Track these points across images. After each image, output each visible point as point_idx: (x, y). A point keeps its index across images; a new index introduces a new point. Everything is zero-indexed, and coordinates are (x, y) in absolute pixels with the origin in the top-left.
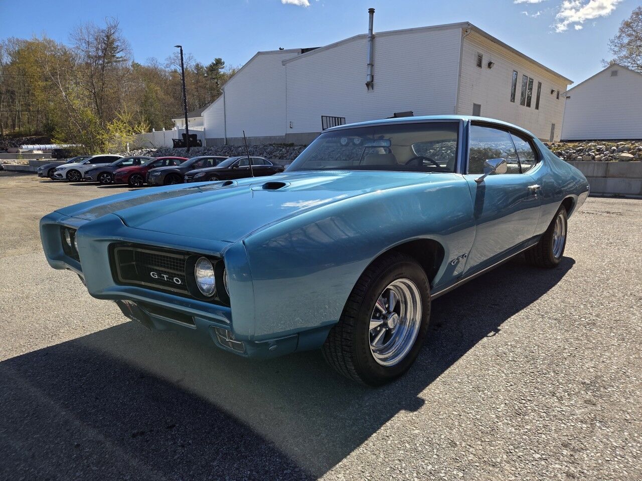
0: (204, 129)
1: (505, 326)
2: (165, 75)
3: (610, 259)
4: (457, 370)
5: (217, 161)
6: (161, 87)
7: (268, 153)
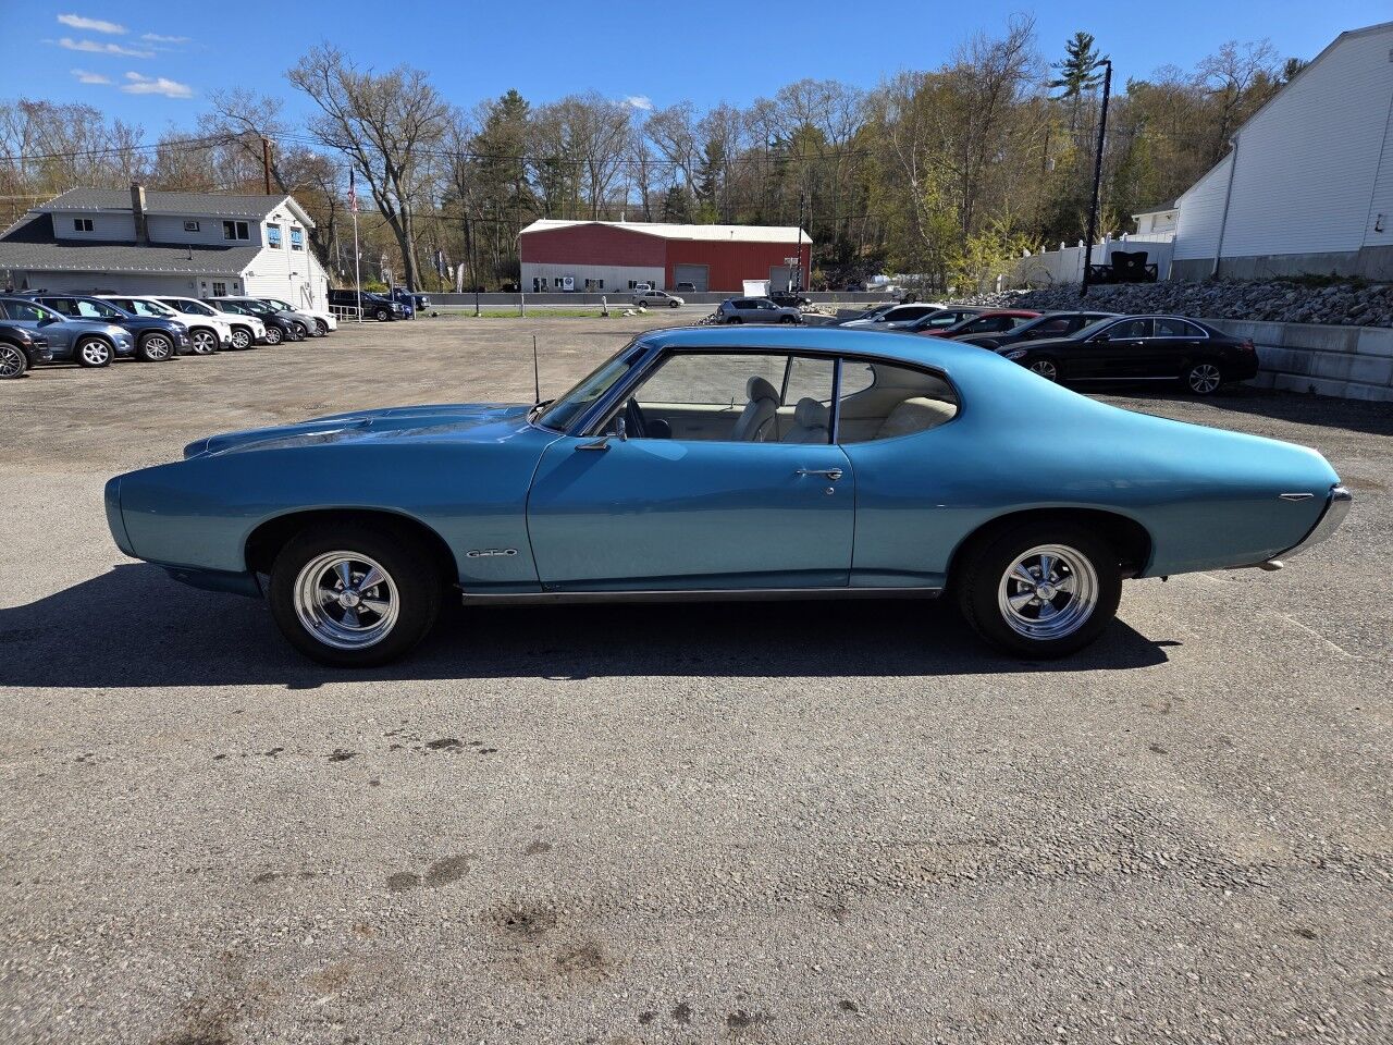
0: (1175, 238)
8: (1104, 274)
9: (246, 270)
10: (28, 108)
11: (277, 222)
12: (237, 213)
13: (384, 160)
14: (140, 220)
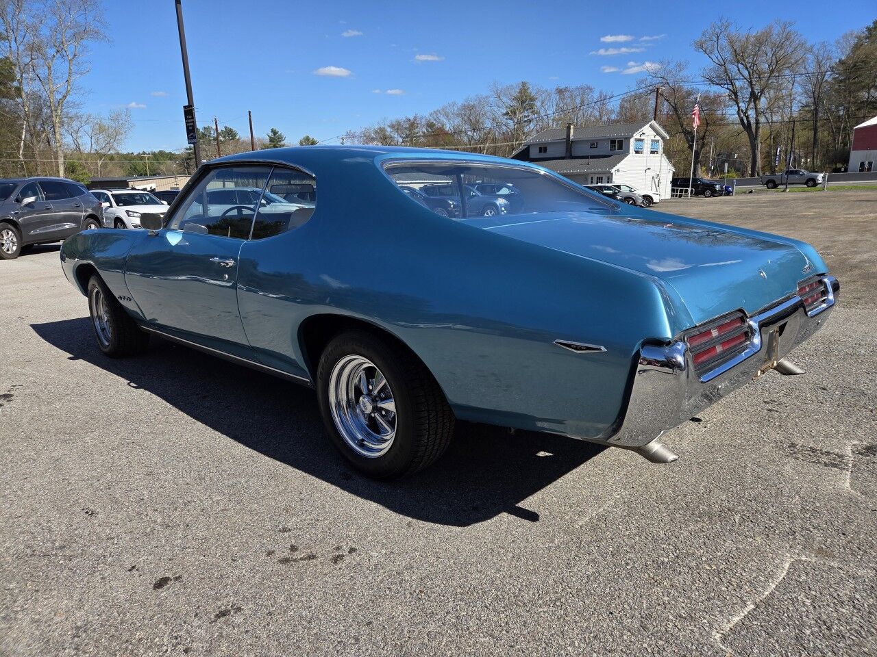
9: (616, 168)
10: (560, 92)
11: (642, 137)
12: (617, 134)
13: (750, 90)
14: (569, 144)
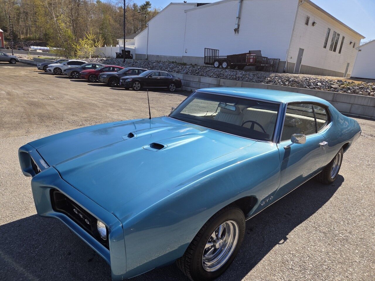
0: (135, 48)
1: (291, 235)
2: (115, 9)
3: (366, 180)
4: (256, 273)
5: (140, 71)
6: (113, 18)
7: (171, 68)
8: (120, 56)
